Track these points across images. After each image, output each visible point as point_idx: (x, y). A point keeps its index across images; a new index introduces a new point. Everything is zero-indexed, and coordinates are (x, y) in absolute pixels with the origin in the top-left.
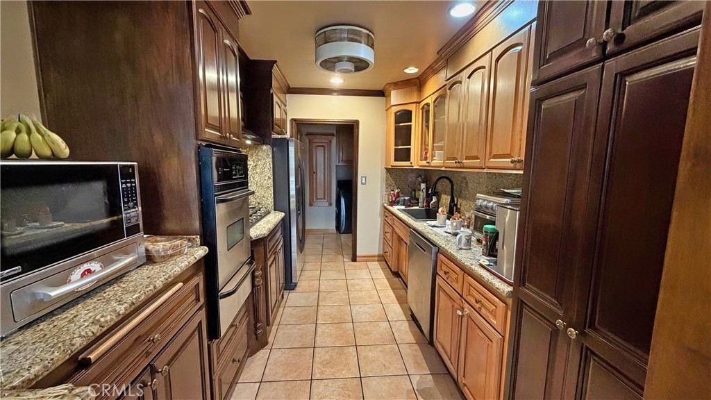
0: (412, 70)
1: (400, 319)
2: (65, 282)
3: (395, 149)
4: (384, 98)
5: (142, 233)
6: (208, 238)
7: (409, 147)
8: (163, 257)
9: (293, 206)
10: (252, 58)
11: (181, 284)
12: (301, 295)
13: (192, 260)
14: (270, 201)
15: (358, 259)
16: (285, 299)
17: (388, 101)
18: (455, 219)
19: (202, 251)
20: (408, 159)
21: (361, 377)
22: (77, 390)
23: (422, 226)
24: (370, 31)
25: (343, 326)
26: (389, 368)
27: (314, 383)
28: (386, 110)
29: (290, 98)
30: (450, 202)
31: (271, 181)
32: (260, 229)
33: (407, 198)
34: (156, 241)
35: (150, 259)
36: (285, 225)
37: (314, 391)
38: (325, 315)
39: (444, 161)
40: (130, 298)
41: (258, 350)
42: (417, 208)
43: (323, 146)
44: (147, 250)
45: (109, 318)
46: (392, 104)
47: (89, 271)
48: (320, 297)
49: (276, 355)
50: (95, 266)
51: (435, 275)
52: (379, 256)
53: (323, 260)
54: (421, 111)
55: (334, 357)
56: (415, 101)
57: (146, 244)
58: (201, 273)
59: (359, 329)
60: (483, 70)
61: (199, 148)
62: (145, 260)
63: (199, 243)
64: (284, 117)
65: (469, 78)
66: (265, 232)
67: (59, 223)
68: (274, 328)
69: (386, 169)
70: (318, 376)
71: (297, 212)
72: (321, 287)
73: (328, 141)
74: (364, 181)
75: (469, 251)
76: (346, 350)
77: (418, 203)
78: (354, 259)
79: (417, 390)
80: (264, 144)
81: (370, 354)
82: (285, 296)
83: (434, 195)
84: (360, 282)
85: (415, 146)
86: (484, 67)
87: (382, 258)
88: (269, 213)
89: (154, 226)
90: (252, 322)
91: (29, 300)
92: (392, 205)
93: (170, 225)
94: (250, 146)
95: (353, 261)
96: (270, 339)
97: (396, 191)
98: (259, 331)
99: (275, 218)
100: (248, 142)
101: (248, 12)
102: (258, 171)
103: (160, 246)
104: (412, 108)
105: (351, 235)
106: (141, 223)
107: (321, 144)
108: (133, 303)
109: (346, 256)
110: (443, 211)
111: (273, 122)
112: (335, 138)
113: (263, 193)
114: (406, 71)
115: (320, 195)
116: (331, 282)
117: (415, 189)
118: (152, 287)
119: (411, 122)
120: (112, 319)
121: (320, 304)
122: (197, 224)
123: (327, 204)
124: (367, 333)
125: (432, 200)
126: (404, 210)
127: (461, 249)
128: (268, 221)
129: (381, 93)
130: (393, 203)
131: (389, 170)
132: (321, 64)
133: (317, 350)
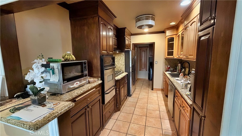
0: (173, 23)
1: (164, 111)
2: (73, 85)
3: (168, 51)
4: (165, 33)
5: (88, 76)
6: (103, 79)
7: (173, 51)
8: (92, 82)
9: (131, 70)
10: (119, 27)
11: (95, 89)
12: (132, 98)
13: (98, 84)
14: (124, 69)
15: (154, 89)
16: (127, 99)
17: (166, 35)
18: (185, 78)
19: (100, 82)
20: (173, 55)
21: (145, 126)
22: (72, 103)
23: (173, 79)
24: (152, 15)
25: (143, 110)
26: (156, 125)
27: (131, 124)
28: (165, 38)
29: (132, 37)
30: (188, 71)
31: (124, 63)
32: (119, 77)
33: (172, 69)
34: (91, 78)
35: (89, 82)
36: (128, 76)
37: (130, 126)
38: (138, 105)
39: (183, 56)
40: (83, 90)
41: (117, 111)
42: (176, 73)
43: (145, 51)
44: (89, 80)
45: (79, 93)
46: (167, 36)
47: (77, 83)
48: (138, 100)
49: (122, 114)
50: (78, 82)
51: (174, 97)
52: (162, 89)
53: (142, 89)
54: (177, 37)
55: (138, 118)
56: (175, 34)
57: (89, 79)
58: (100, 87)
59: (148, 112)
60: (195, 23)
61: (101, 56)
62: (88, 83)
63: (100, 80)
64: (130, 43)
65: (191, 25)
66: (120, 78)
67: (76, 73)
68: (123, 106)
69: (165, 58)
70: (132, 122)
71: (132, 73)
72: (139, 97)
73: (146, 49)
74: (156, 63)
75: (186, 89)
76: (143, 117)
77: (176, 71)
78: (152, 89)
79: (164, 134)
80: (122, 52)
81: (150, 120)
82: (128, 98)
83: (183, 68)
84: (153, 97)
85: (175, 50)
86: (195, 22)
87: (162, 90)
88: (123, 72)
89: (91, 75)
90: (116, 103)
91: (68, 87)
92: (166, 72)
93: (95, 75)
94: (118, 53)
95: (152, 90)
96: (121, 109)
97: (169, 66)
98: (118, 106)
99: (125, 74)
100: (118, 52)
101: (116, 17)
102: (121, 60)
103: (91, 80)
104: (174, 36)
105: (152, 81)
106: (87, 74)
107: (144, 50)
108: (84, 91)
109: (150, 88)
110: (182, 75)
111: (125, 45)
112: (148, 48)
113: (122, 67)
114: (170, 24)
115: (143, 67)
116: (143, 96)
117: (176, 66)
118: (88, 88)
119: (174, 41)
120: (80, 93)
121: (138, 102)
122: (100, 75)
123: (145, 70)
124: (151, 113)
125: (182, 70)
126: (170, 73)
127: (183, 88)
128: (122, 75)
129: (163, 32)
130: (167, 71)
131: (166, 59)
132: (137, 27)
133: (134, 115)
